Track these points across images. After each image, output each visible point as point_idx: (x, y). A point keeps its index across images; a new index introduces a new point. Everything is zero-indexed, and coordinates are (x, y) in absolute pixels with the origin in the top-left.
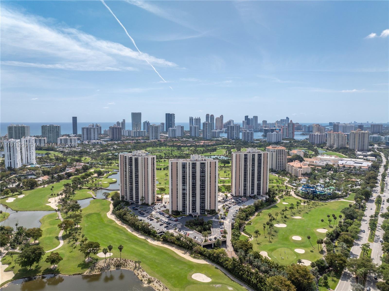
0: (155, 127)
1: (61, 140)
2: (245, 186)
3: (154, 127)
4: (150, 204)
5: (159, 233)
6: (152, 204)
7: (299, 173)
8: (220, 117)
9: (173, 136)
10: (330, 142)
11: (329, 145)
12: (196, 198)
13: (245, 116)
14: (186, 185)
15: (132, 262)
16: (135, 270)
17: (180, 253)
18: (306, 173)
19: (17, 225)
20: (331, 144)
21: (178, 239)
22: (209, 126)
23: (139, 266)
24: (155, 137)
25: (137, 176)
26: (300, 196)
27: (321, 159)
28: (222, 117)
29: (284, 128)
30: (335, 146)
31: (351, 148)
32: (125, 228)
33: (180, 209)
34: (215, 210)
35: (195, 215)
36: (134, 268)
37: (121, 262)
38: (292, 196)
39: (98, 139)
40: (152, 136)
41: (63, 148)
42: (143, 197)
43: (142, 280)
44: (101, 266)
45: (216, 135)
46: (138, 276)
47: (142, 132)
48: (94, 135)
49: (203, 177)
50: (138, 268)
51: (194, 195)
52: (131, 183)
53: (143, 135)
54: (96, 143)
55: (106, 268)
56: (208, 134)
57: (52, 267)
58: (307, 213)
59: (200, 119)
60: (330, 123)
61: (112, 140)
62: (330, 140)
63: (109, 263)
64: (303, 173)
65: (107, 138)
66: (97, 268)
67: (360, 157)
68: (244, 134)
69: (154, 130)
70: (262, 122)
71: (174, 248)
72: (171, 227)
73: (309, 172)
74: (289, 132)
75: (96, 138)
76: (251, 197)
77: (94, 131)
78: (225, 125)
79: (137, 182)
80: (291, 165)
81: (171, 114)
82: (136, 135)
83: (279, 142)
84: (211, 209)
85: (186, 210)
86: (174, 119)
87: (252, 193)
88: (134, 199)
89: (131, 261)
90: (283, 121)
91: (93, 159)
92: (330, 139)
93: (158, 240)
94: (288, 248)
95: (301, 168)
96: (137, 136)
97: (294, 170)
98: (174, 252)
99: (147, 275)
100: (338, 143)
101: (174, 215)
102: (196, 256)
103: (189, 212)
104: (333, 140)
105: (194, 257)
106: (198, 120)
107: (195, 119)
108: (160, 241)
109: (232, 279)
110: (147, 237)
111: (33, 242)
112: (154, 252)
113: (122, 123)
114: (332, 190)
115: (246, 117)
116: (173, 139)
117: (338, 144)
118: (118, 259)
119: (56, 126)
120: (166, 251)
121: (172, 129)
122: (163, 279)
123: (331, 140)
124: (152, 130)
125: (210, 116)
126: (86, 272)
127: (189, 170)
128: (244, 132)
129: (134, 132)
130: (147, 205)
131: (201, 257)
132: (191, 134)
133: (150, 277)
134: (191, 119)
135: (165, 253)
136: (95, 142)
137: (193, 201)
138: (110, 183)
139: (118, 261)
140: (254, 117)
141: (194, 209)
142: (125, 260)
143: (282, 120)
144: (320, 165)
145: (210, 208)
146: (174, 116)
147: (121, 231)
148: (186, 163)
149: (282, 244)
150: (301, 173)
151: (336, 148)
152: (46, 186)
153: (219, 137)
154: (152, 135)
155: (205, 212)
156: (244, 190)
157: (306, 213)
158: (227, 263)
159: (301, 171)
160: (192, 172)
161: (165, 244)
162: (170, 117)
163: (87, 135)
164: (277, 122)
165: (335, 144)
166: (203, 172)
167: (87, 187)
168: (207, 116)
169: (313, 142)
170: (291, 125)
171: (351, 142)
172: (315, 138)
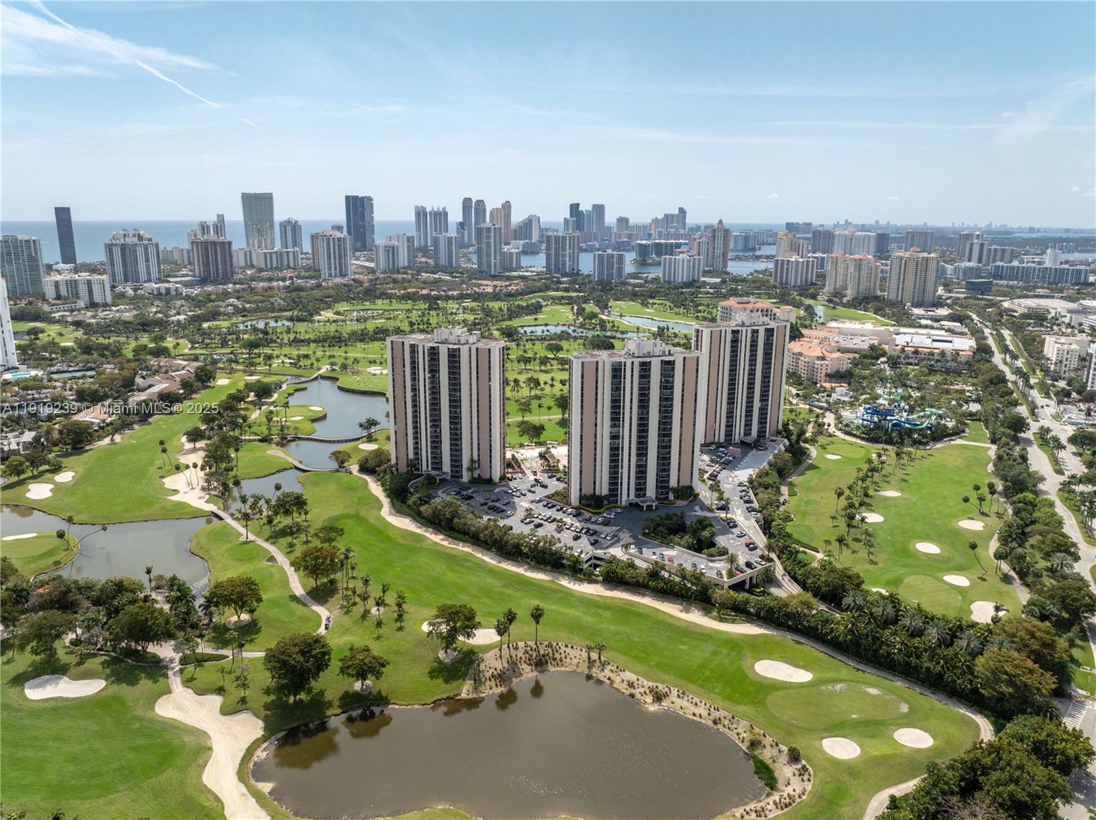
0: (336, 240)
1: (57, 284)
2: (730, 415)
3: (334, 239)
4: (496, 477)
5: (587, 562)
6: (503, 478)
7: (819, 371)
8: (503, 206)
9: (391, 266)
10: (836, 281)
11: (832, 290)
12: (647, 459)
13: (571, 205)
14: (623, 424)
15: (572, 647)
16: (594, 670)
17: (671, 609)
18: (838, 372)
19: (149, 572)
20: (838, 286)
21: (654, 574)
22: (495, 236)
23: (600, 658)
24: (338, 269)
25: (455, 403)
26: (855, 436)
27: (841, 332)
28: (507, 206)
29: (700, 240)
30: (850, 294)
31: (892, 297)
32: (469, 553)
33: (603, 489)
34: (691, 488)
35: (648, 503)
36: (587, 664)
37: (542, 652)
38: (835, 436)
39: (159, 280)
40: (330, 268)
41: (72, 311)
42: (472, 461)
43: (632, 696)
44: (496, 669)
45: (511, 262)
46: (611, 684)
47: (288, 255)
48: (148, 267)
49: (667, 399)
50: (598, 664)
51: (642, 452)
52: (436, 422)
53: (292, 265)
54: (163, 291)
55: (511, 671)
56: (492, 258)
57: (358, 686)
58: (905, 481)
59: (446, 214)
60: (787, 224)
61: (203, 281)
62: (836, 278)
63: (511, 657)
64: (829, 371)
65: (183, 276)
66: (488, 675)
67: (923, 322)
68: (599, 260)
69: (334, 248)
70: (615, 221)
71: (647, 598)
72: (609, 543)
73: (845, 369)
74: (714, 252)
75: (155, 275)
76: (745, 446)
77: (146, 254)
78: (515, 231)
79: (455, 420)
80: (796, 350)
81: (363, 198)
82: (271, 263)
83: (694, 281)
84: (681, 485)
85: (621, 491)
86: (372, 211)
87: (745, 435)
88: (447, 467)
89: (566, 646)
90: (670, 218)
91: (197, 345)
92: (836, 274)
93: (591, 581)
94: (925, 574)
95: (823, 358)
96: (275, 265)
97: (806, 365)
98: (658, 610)
99: (638, 680)
100: (859, 284)
101: (589, 506)
102: (723, 614)
103: (628, 496)
104: (841, 278)
105: (721, 620)
106: (441, 216)
107: (430, 213)
108: (596, 582)
109: (854, 668)
110: (557, 575)
111: (235, 618)
112: (608, 614)
113: (216, 227)
114: (933, 418)
115: (574, 208)
116: (395, 276)
117: (858, 289)
118: (529, 643)
119: (27, 238)
120: (635, 609)
121: (386, 247)
122: (692, 687)
123: (838, 279)
124: (329, 248)
125: (473, 204)
126: (464, 691)
127: (632, 382)
128: (599, 255)
129: (265, 254)
130: (490, 481)
131: (736, 616)
132: (437, 259)
133: (650, 684)
134: (421, 213)
135: (639, 615)
136: (158, 289)
137: (638, 466)
138: (314, 421)
139: (532, 650)
140: (594, 206)
141: (641, 489)
142: (550, 645)
143: (667, 216)
144: (848, 348)
145: (678, 482)
146: (372, 205)
147: (467, 564)
148: (625, 363)
149: (904, 566)
150: (824, 372)
151: (853, 299)
152: (117, 438)
153: (519, 268)
154: (330, 264)
155: (667, 493)
156: (727, 426)
157: (903, 480)
158: (832, 629)
159: (824, 368)
160: (640, 389)
161: (615, 589)
162: (358, 207)
163: (125, 265)
164: (656, 221)
165: (849, 287)
166: (667, 385)
167: (256, 434)
168: (467, 202)
169: (784, 281)
170: (719, 235)
171: (892, 282)
172: (790, 270)
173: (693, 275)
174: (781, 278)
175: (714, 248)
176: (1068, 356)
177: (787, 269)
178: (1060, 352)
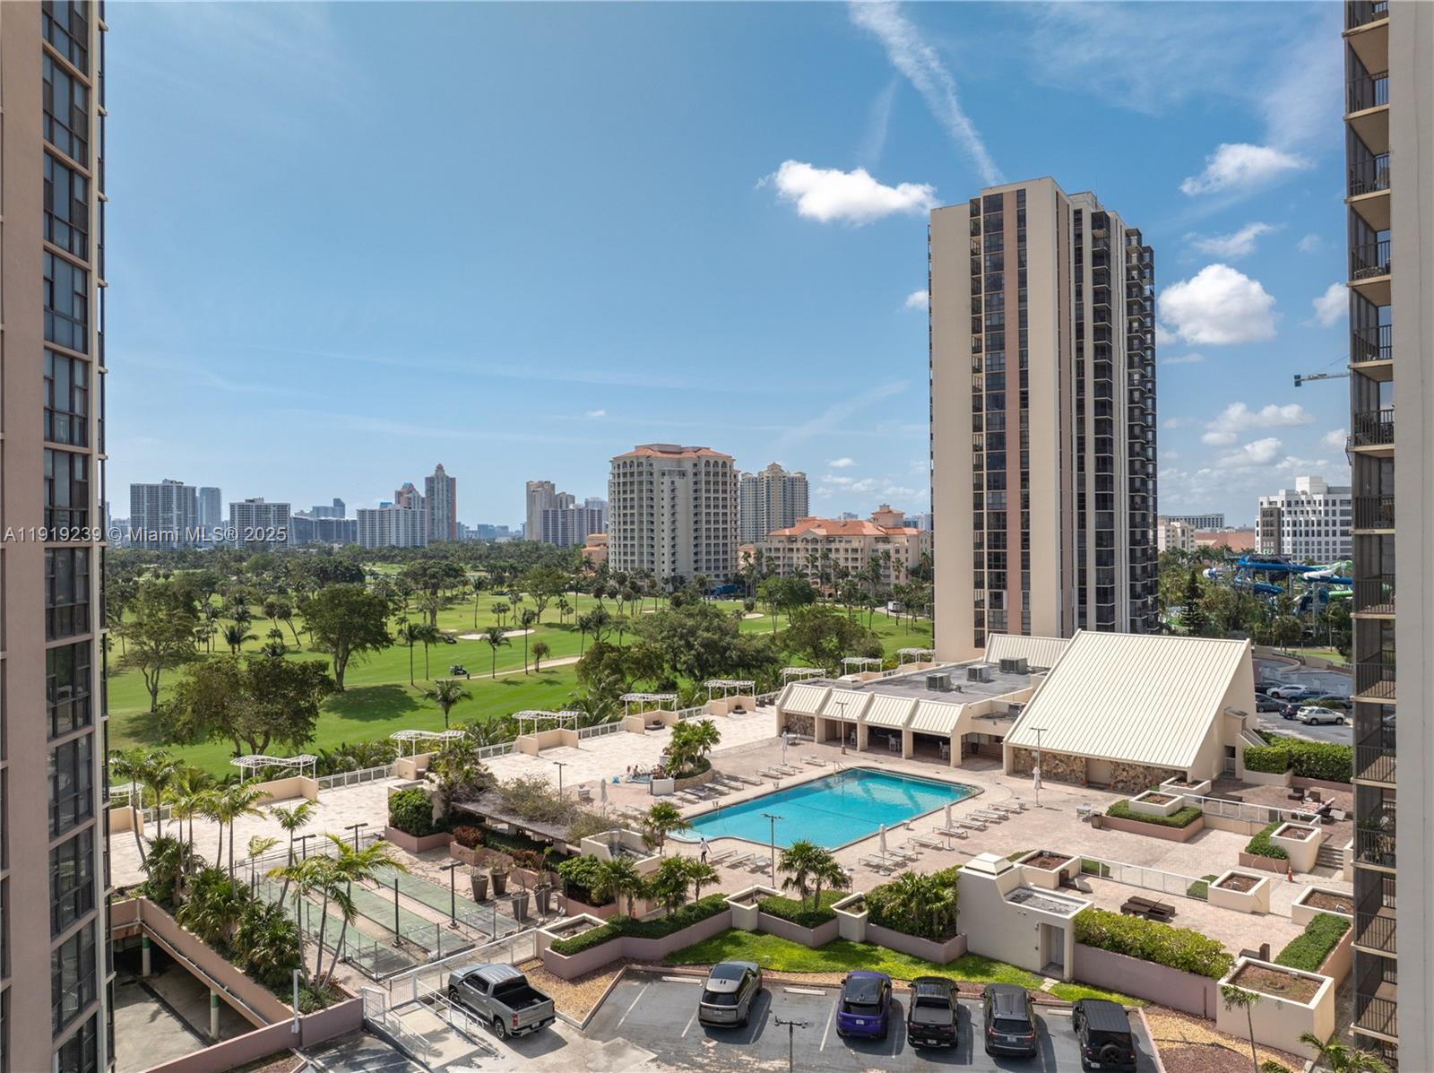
90: (322, 511)
143: (317, 509)
169: (560, 543)
170: (438, 486)
171: (746, 517)
172: (569, 524)
173: (414, 539)
174: (555, 539)
175: (433, 508)
176: (1185, 539)
177: (564, 524)
178: (1171, 534)
